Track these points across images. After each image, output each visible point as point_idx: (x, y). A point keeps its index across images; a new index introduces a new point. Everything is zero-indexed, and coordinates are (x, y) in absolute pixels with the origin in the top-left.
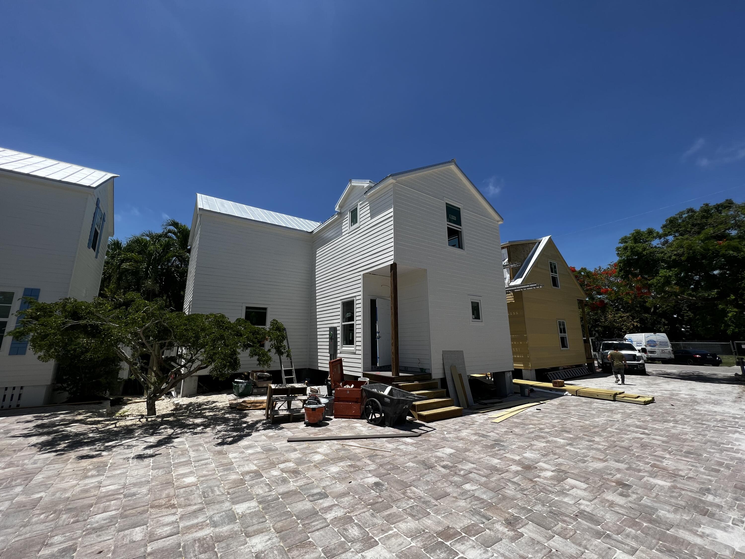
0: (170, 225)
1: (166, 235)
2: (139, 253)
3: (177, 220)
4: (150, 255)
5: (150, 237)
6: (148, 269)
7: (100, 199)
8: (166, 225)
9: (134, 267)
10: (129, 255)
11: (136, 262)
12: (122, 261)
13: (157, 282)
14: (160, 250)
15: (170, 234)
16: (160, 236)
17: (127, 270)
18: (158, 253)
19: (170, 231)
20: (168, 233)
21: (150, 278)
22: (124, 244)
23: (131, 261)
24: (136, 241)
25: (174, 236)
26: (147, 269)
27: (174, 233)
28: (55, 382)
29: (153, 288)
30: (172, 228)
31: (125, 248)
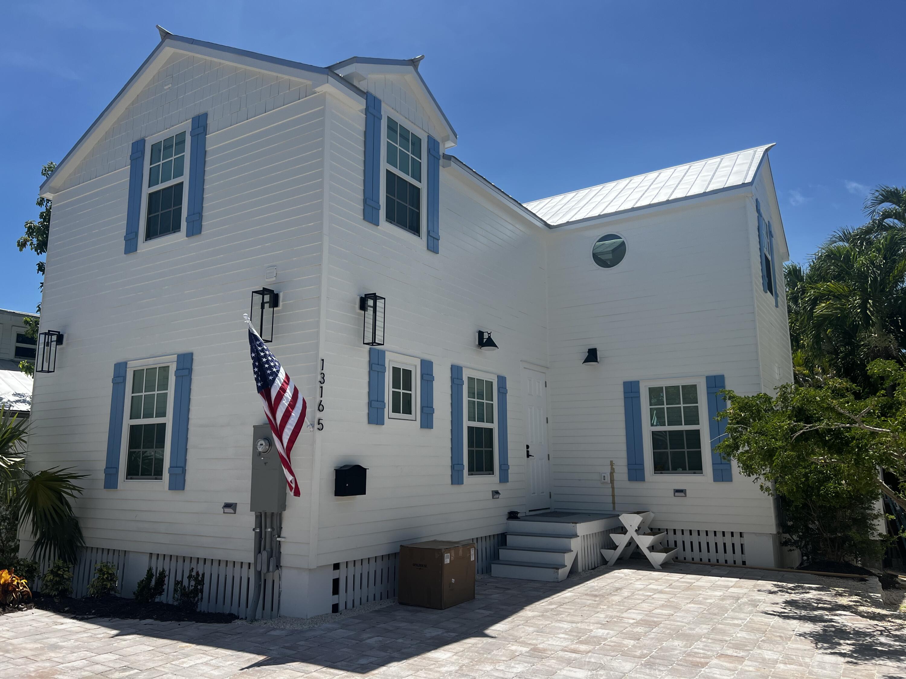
0: (882, 202)
1: (881, 227)
2: (838, 278)
3: (892, 186)
4: (862, 277)
5: (848, 241)
6: (867, 308)
7: (759, 200)
8: (873, 205)
9: (836, 309)
10: (822, 286)
11: (838, 297)
12: (814, 302)
13: (890, 331)
14: (880, 260)
15: (889, 221)
16: (869, 231)
17: (824, 318)
18: (878, 267)
19: (887, 215)
20: (884, 219)
21: (873, 325)
22: (805, 270)
23: (828, 299)
24: (828, 256)
25: (896, 221)
26: (863, 306)
27: (897, 216)
28: (781, 531)
29: (884, 345)
30: (887, 206)
31: (810, 277)
